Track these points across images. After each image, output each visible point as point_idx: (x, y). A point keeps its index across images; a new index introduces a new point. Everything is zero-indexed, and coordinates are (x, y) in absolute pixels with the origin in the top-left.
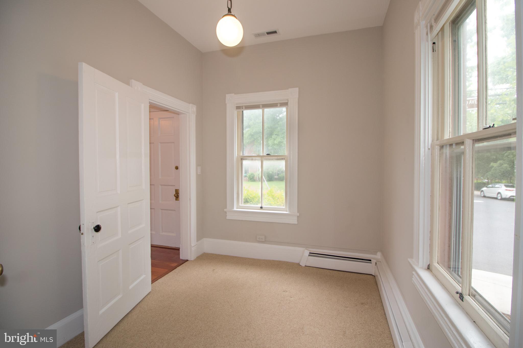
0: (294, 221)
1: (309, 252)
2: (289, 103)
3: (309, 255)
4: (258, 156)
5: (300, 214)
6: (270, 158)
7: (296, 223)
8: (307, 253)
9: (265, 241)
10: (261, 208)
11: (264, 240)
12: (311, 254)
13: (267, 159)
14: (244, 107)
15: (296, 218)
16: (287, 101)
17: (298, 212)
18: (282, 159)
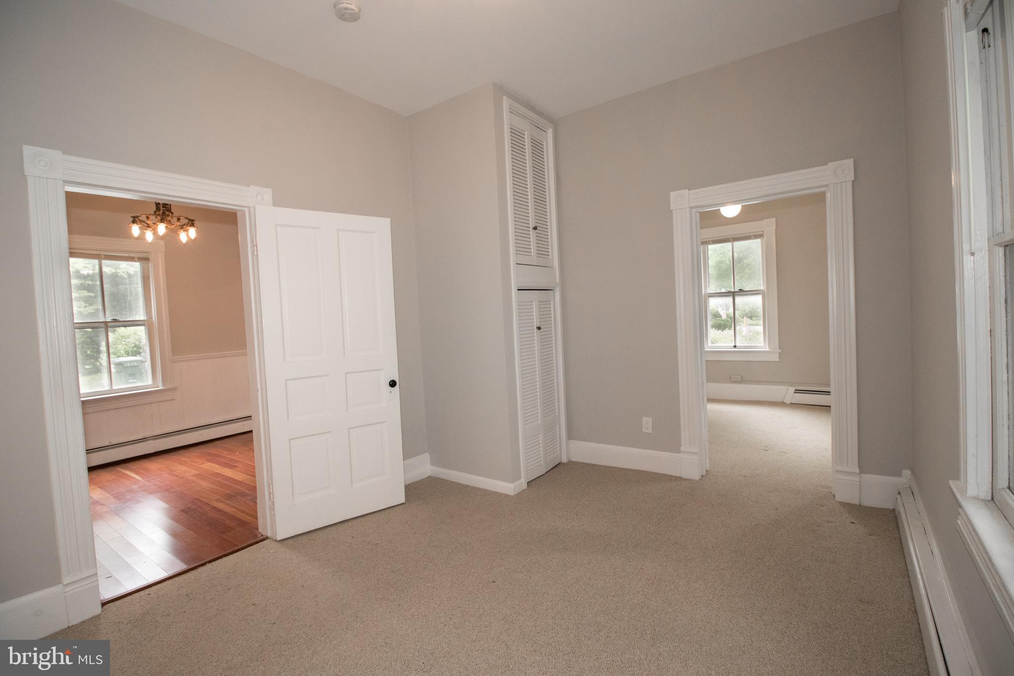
0: (776, 358)
1: (794, 389)
2: (764, 235)
3: (795, 392)
4: (729, 292)
5: (782, 351)
6: (743, 293)
7: (778, 360)
8: (792, 390)
9: (742, 381)
10: (735, 346)
11: (740, 380)
12: (797, 391)
13: (739, 295)
14: (711, 242)
15: (777, 355)
16: (762, 233)
17: (780, 349)
18: (758, 294)
